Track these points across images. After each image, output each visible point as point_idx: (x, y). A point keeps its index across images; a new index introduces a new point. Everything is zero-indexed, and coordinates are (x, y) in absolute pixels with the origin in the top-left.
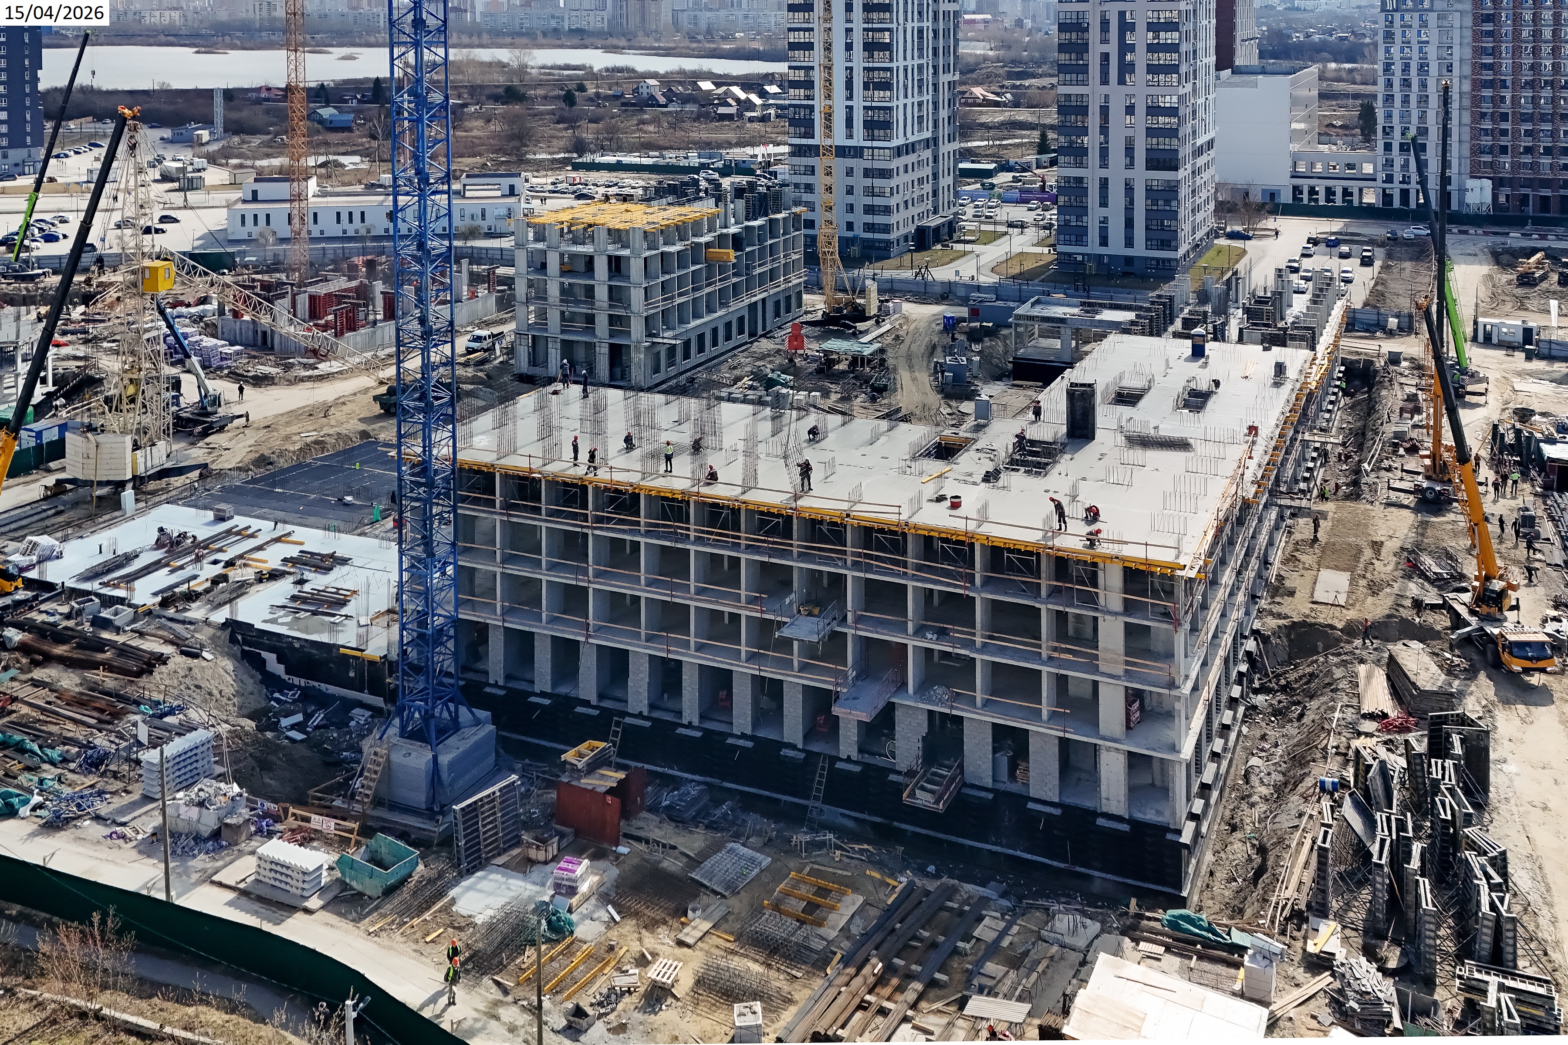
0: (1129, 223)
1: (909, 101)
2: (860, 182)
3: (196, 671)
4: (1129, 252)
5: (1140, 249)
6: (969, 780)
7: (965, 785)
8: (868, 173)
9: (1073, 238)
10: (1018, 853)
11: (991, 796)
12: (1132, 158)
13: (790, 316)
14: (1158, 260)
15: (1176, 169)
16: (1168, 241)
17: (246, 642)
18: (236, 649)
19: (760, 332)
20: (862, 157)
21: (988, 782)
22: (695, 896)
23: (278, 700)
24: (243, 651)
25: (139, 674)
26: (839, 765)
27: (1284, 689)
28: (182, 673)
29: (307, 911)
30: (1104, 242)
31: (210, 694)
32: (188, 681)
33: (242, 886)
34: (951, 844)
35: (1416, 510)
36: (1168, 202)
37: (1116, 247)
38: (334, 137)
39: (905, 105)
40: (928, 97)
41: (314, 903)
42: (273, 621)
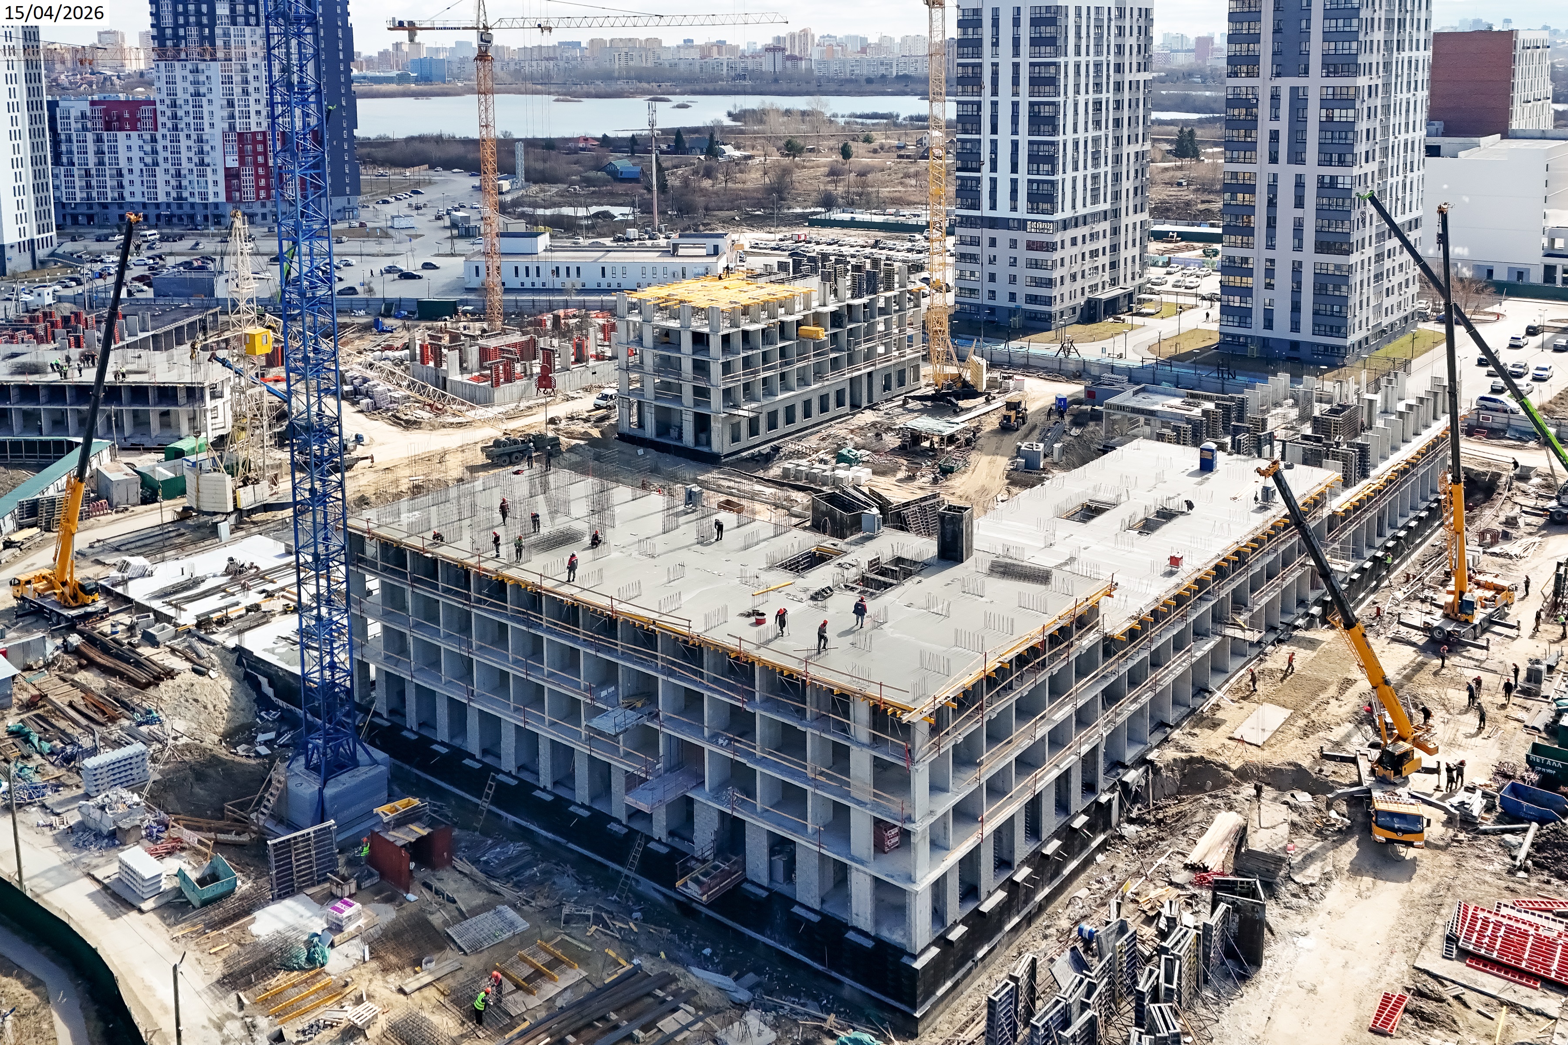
0: (1296, 308)
1: (1080, 174)
2: (1023, 254)
3: (197, 686)
4: (1295, 337)
5: (1306, 334)
6: (749, 875)
7: (746, 880)
8: (1032, 246)
9: (1237, 319)
10: (787, 950)
11: (765, 894)
12: (1301, 240)
13: (904, 389)
14: (1326, 347)
15: (1348, 253)
16: (1339, 328)
17: (249, 666)
18: (241, 671)
19: (865, 404)
20: (1025, 229)
21: (765, 881)
22: (441, 948)
23: (262, 718)
24: (246, 674)
25: (145, 686)
26: (652, 845)
27: (1159, 822)
28: (184, 687)
29: (141, 911)
30: (1269, 324)
31: (205, 707)
32: (188, 695)
33: (106, 881)
34: (735, 931)
35: (1422, 649)
36: (1337, 287)
37: (1282, 330)
38: (620, 188)
39: (1074, 180)
40: (1106, 169)
41: (147, 905)
42: (272, 651)
